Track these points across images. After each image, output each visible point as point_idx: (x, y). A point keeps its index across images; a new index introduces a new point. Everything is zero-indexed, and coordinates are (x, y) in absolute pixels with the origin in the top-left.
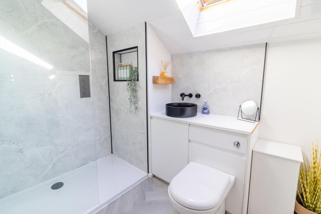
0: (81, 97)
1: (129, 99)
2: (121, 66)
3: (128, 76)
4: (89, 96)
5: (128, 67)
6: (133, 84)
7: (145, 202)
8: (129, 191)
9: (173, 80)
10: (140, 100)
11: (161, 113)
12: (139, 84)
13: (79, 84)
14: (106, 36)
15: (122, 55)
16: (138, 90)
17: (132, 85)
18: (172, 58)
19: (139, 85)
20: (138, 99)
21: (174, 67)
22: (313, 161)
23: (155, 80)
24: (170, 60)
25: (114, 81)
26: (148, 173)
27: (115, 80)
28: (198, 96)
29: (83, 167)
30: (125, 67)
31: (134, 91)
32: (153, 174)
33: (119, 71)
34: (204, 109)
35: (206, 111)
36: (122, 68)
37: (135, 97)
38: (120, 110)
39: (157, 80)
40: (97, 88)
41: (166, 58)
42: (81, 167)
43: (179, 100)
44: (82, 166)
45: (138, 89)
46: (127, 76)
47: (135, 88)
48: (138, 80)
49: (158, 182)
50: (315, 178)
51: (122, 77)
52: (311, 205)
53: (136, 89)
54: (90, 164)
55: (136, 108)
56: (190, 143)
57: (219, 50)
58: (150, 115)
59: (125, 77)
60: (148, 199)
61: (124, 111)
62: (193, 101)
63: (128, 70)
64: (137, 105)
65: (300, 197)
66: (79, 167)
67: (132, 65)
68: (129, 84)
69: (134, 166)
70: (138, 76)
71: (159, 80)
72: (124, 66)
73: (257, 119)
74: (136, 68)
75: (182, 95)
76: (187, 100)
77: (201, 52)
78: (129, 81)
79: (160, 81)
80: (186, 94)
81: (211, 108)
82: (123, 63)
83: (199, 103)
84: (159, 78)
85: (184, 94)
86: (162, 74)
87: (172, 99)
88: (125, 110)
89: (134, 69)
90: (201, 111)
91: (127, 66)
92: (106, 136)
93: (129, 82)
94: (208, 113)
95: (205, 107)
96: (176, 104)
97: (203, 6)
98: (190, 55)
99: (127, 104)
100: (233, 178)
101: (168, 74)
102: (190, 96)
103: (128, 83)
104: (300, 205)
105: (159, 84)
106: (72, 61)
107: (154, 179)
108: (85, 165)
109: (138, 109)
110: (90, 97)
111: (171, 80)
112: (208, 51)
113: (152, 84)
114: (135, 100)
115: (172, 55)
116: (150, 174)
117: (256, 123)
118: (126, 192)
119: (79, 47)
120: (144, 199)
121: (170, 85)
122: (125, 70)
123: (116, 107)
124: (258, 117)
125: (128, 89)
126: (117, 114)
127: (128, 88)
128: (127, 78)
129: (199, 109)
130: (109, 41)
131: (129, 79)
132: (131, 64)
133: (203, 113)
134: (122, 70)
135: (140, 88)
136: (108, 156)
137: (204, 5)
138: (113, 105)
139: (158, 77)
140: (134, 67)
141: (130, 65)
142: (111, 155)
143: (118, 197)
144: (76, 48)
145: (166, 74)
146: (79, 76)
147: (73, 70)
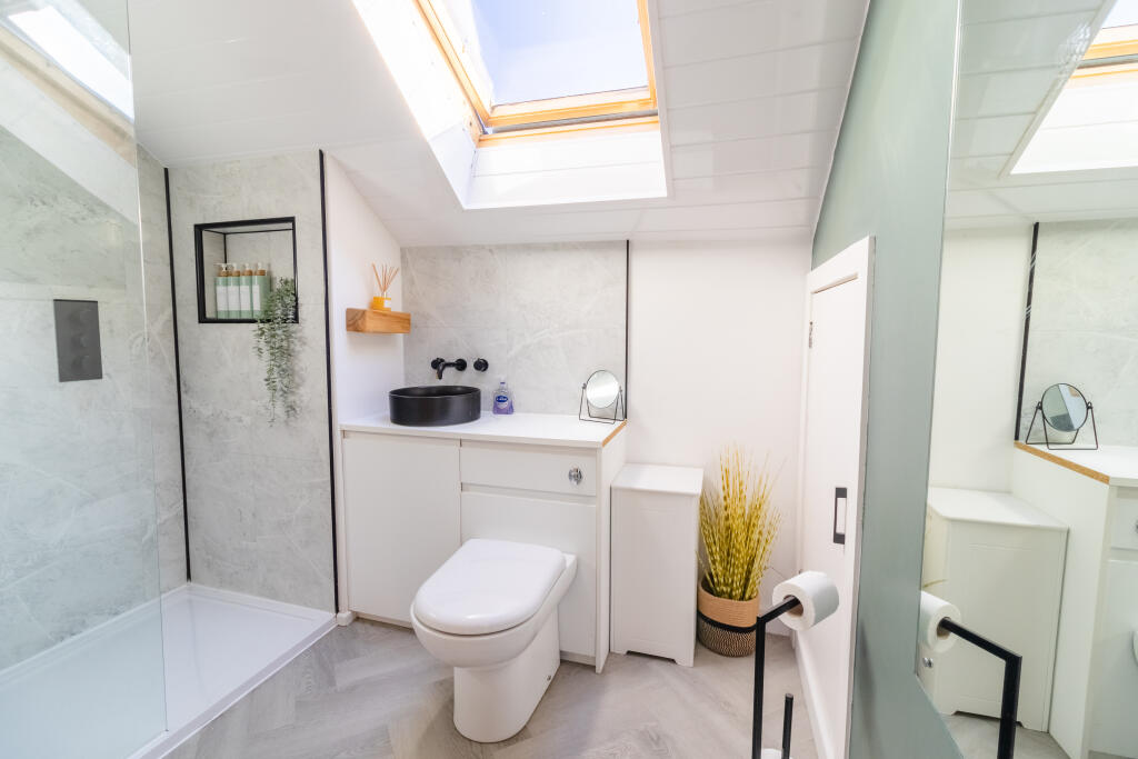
0: (63, 378)
1: (266, 380)
2: (228, 274)
3: (257, 307)
4: (97, 374)
5: (256, 278)
6: (279, 332)
7: (336, 691)
8: (274, 675)
9: (409, 320)
10: (304, 381)
11: (378, 417)
12: (301, 331)
13: (53, 331)
14: (166, 170)
15: (228, 236)
16: (299, 352)
17: (273, 336)
18: (403, 257)
19: (299, 335)
20: (297, 379)
21: (409, 283)
22: (722, 494)
23: (355, 322)
24: (398, 264)
25: (200, 322)
26: (337, 611)
27: (203, 319)
28: (482, 365)
29: (64, 643)
30: (243, 279)
31: (283, 354)
32: (353, 612)
33: (220, 289)
34: (500, 399)
35: (504, 405)
36: (231, 279)
37: (287, 372)
38: (228, 419)
39: (360, 322)
40: (131, 348)
41: (388, 259)
42: (54, 644)
43: (427, 379)
44: (62, 639)
45: (298, 348)
46: (252, 307)
47: (285, 344)
48: (296, 320)
49: (372, 630)
50: (728, 528)
51: (234, 307)
52: (725, 589)
53: (292, 346)
54: (95, 628)
55: (291, 409)
56: (464, 493)
57: (529, 248)
58: (341, 425)
59: (246, 307)
60: (343, 681)
61: (240, 421)
62: (467, 378)
63: (257, 289)
64: (291, 398)
65: (708, 578)
66: (47, 644)
67: (270, 273)
68: (263, 333)
69: (287, 600)
70: (296, 307)
71: (367, 319)
72: (239, 274)
73: (620, 416)
74: (286, 282)
75: (438, 365)
76: (451, 378)
77: (483, 247)
78: (262, 322)
79: (371, 324)
80: (447, 361)
81: (518, 396)
82: (235, 265)
83: (487, 385)
84: (367, 314)
85: (442, 360)
86: (376, 304)
87: (407, 379)
88: (247, 420)
89: (278, 285)
90: (492, 407)
91: (251, 273)
92: (164, 517)
93: (261, 325)
94: (510, 410)
95: (502, 394)
96: (419, 392)
97: (485, 133)
98: (457, 252)
99: (253, 399)
100: (570, 559)
101: (394, 304)
102: (461, 365)
103: (261, 329)
104: (708, 594)
105: (369, 332)
106: (24, 249)
107: (359, 626)
108: (73, 634)
109: (298, 409)
110: (101, 377)
111: (404, 322)
112: (502, 248)
113: (345, 332)
114: (285, 381)
115: (401, 249)
116: (345, 615)
117: (618, 424)
118: (267, 681)
119: (55, 198)
120: (331, 682)
121: (400, 337)
122: (245, 288)
123: (206, 412)
124: (620, 411)
125: (259, 349)
126: (211, 435)
127: (262, 344)
128: (252, 312)
129: (487, 401)
130: (179, 188)
131: (263, 317)
132: (266, 269)
133: (497, 411)
134: (232, 288)
135: (305, 344)
136: (173, 591)
137: (486, 129)
138: (195, 405)
139: (364, 312)
140: (278, 280)
141: (262, 273)
142: (186, 585)
143: (237, 700)
144: (44, 203)
145: (387, 304)
146: (56, 300)
147: (31, 280)
